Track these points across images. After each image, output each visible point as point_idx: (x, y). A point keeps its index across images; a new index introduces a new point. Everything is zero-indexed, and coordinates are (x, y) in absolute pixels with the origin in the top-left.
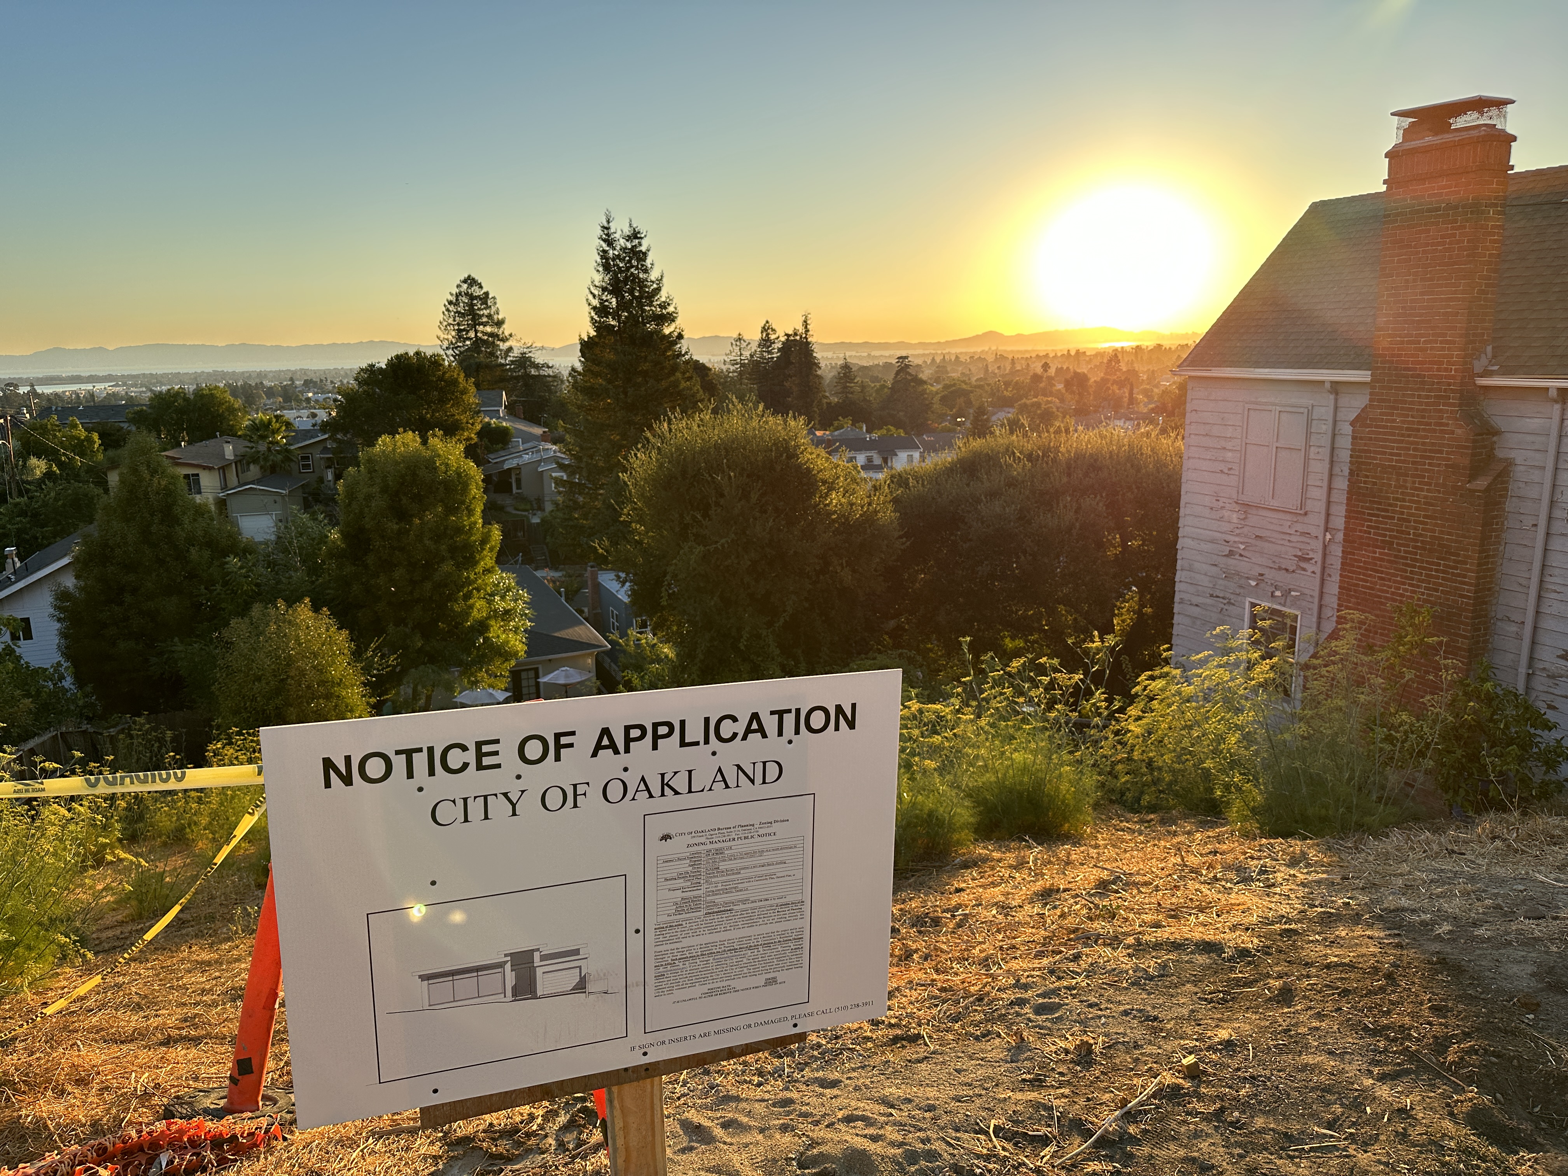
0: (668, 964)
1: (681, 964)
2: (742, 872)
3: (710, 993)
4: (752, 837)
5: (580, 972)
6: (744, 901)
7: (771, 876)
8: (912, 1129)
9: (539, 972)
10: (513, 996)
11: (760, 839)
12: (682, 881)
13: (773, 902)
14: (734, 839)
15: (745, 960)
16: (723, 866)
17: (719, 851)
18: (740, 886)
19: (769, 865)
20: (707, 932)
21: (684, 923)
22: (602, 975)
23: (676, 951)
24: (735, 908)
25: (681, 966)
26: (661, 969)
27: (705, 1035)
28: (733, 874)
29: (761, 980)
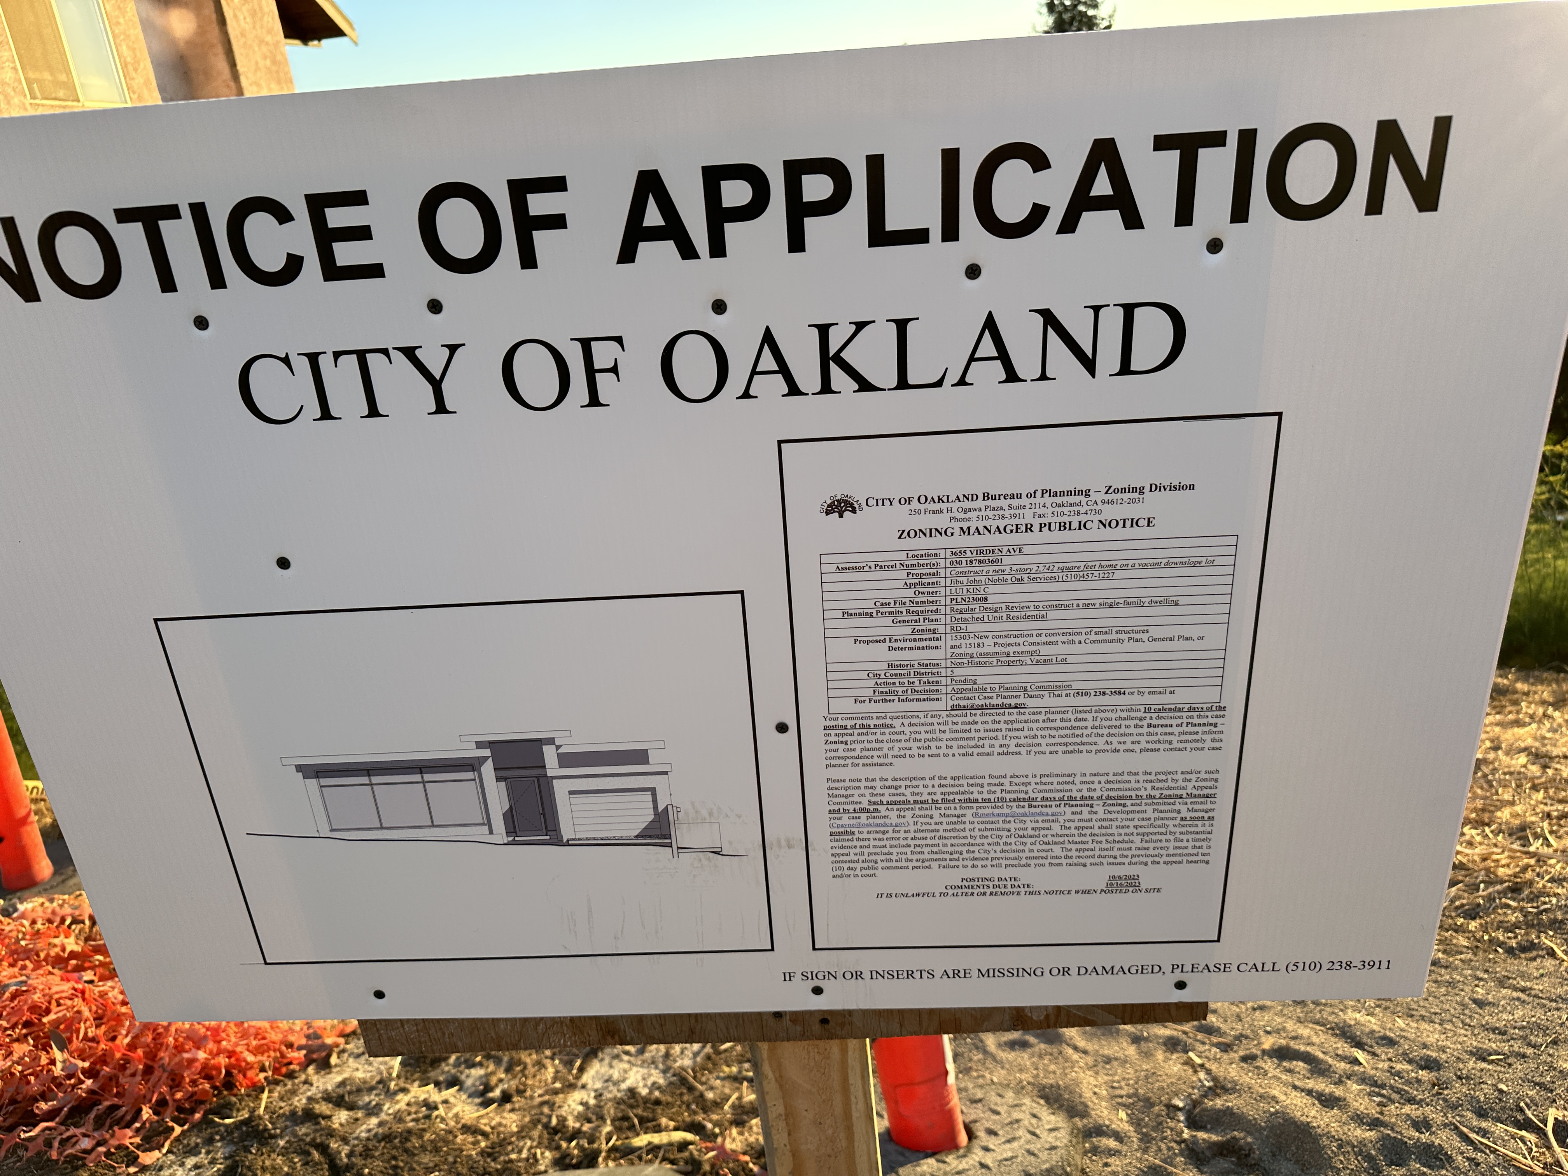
0: (862, 810)
1: (893, 815)
2: (1051, 614)
3: (967, 888)
4: (1082, 526)
5: (655, 801)
6: (1056, 690)
7: (1135, 634)
8: (1395, 1096)
9: (561, 789)
10: (508, 833)
11: (1107, 533)
12: (888, 621)
13: (1136, 699)
14: (1029, 528)
15: (1056, 828)
16: (997, 595)
17: (988, 556)
18: (1045, 650)
19: (1128, 604)
20: (955, 750)
21: (897, 723)
22: (705, 813)
23: (878, 784)
24: (1030, 702)
25: (894, 820)
26: (845, 820)
27: (956, 973)
28: (1026, 618)
29: (1098, 877)
